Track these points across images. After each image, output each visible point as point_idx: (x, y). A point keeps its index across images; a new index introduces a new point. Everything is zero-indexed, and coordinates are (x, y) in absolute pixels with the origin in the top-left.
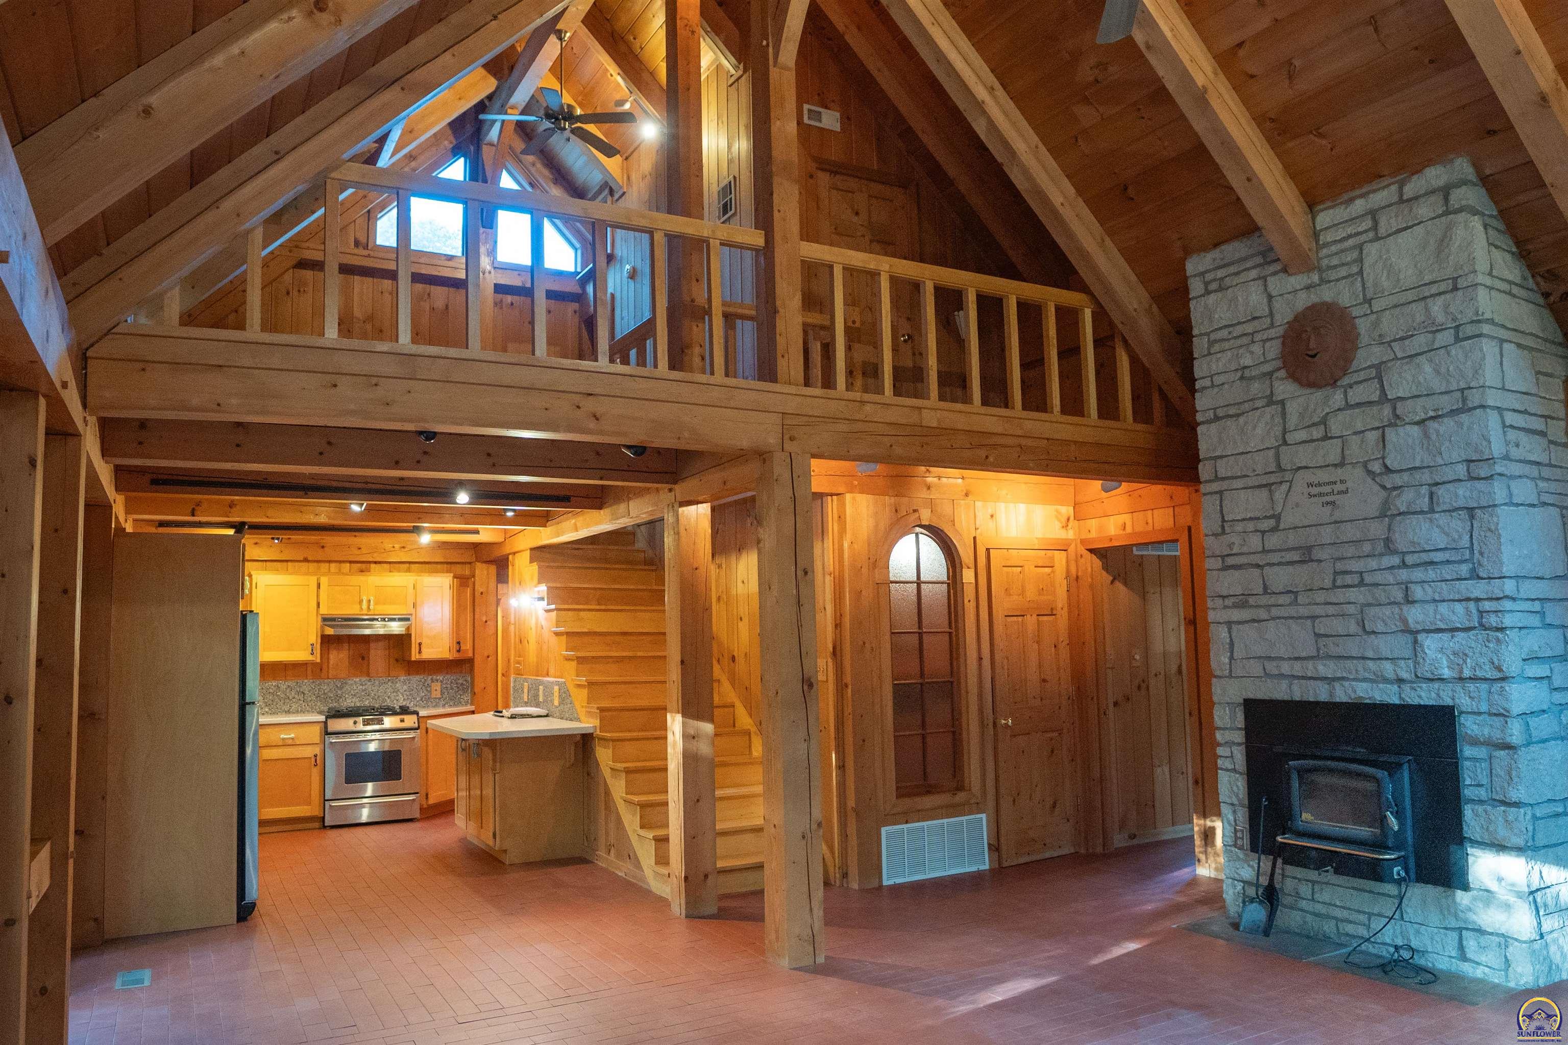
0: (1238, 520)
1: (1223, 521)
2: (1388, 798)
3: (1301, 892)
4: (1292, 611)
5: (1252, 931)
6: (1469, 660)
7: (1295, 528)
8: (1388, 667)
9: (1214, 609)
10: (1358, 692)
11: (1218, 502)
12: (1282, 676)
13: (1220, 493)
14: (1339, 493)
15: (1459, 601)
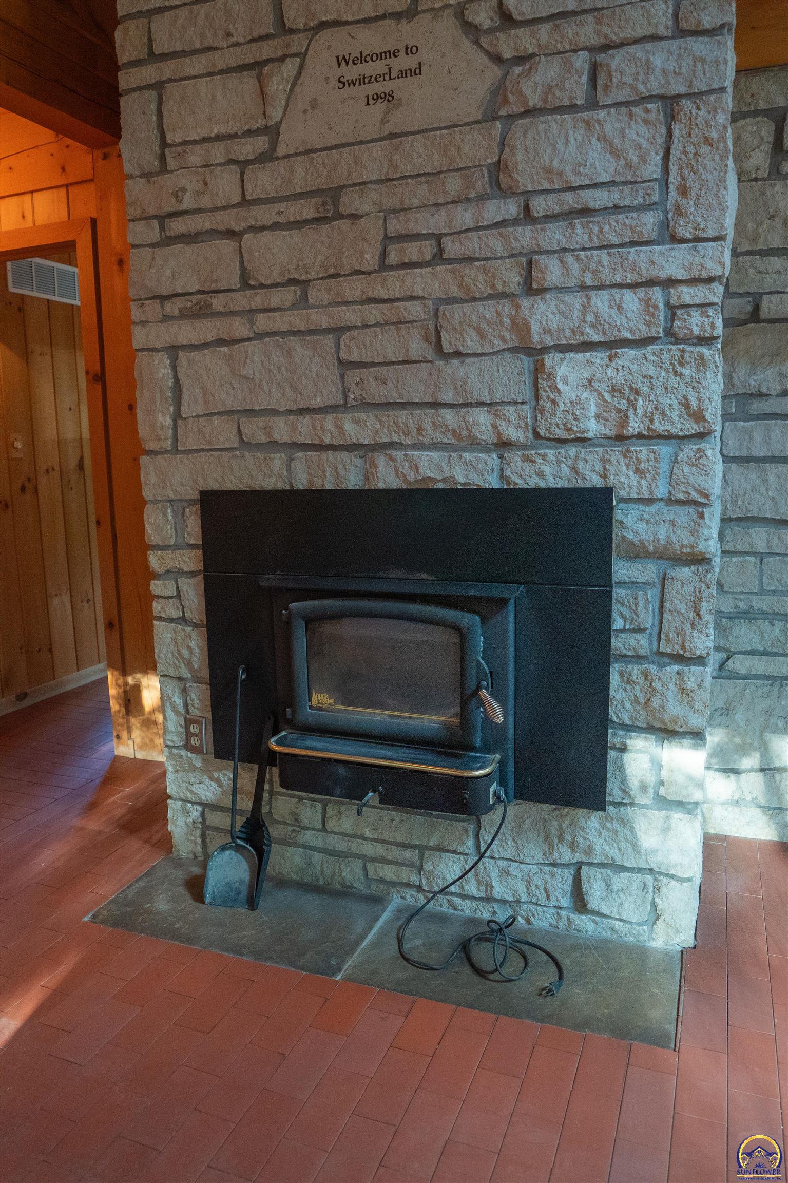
0: (194, 142)
1: (164, 144)
2: (479, 663)
3: (302, 817)
4: (295, 319)
5: (227, 900)
6: (640, 402)
7: (308, 152)
8: (482, 420)
9: (143, 323)
10: (421, 470)
11: (153, 106)
12: (273, 445)
13: (158, 86)
14: (403, 74)
15: (633, 286)
